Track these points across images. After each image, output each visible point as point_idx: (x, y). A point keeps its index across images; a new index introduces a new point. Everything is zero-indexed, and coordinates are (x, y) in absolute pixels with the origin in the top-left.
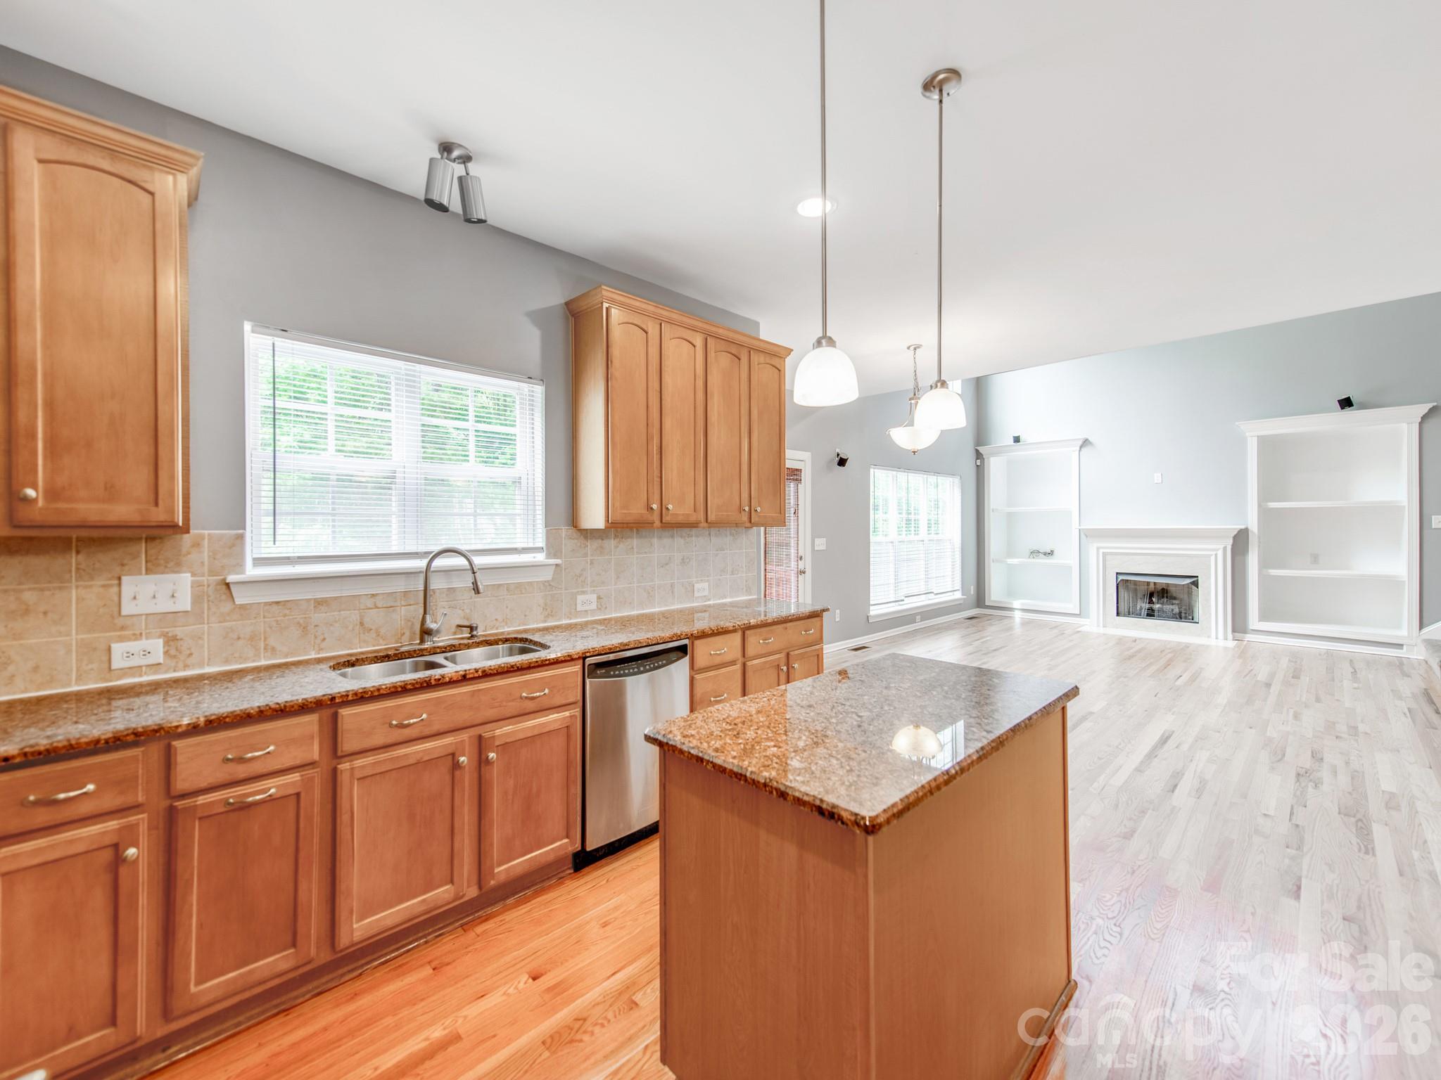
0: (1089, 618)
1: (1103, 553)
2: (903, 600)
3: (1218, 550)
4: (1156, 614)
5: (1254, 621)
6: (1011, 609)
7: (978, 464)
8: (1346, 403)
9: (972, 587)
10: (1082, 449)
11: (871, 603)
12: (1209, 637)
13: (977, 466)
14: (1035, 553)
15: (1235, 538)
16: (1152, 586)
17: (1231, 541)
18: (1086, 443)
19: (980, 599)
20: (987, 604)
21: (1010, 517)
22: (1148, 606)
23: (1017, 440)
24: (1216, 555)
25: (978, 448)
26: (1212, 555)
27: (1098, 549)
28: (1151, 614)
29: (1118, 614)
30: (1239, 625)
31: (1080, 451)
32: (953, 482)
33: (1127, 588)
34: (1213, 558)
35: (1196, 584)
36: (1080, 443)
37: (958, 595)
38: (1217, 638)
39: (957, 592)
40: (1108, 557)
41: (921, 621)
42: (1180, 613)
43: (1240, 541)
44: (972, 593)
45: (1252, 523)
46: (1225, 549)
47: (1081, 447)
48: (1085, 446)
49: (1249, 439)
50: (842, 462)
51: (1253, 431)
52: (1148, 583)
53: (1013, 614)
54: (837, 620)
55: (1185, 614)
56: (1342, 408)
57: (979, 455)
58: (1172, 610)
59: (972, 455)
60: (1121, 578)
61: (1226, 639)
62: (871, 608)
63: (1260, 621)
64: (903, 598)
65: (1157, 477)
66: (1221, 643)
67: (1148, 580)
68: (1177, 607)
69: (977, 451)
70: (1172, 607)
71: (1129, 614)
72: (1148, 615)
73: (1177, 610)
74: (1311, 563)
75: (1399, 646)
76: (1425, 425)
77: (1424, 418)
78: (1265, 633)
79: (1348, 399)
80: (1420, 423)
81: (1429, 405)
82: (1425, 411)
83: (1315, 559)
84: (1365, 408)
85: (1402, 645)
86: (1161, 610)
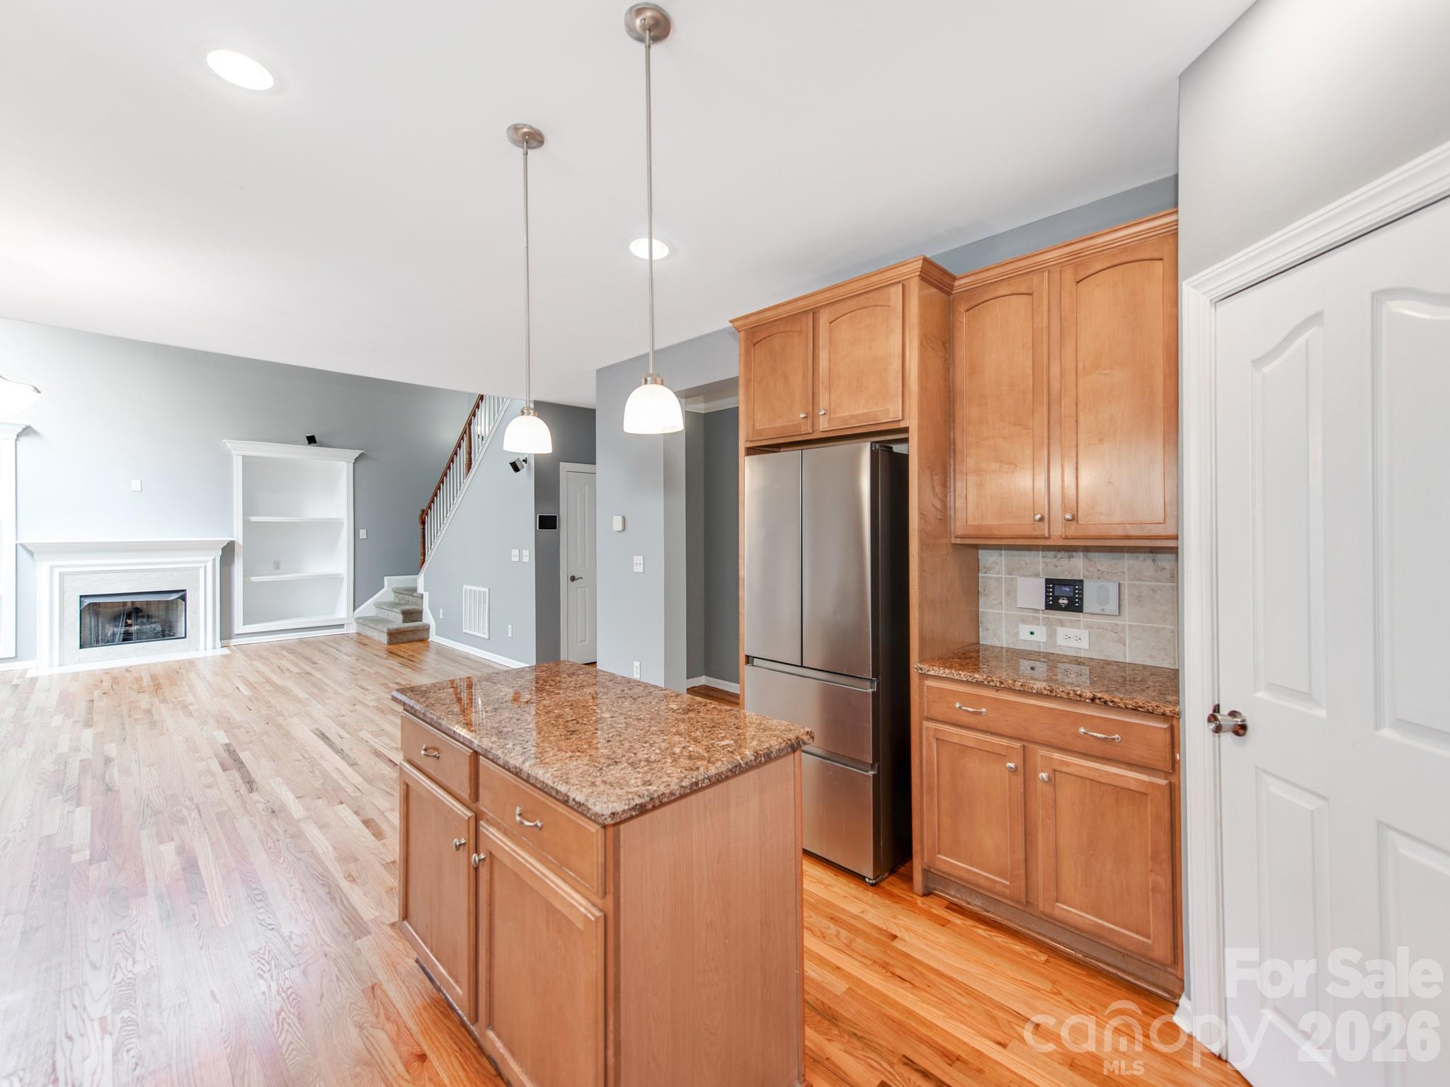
0: (33, 658)
1: (60, 573)
3: (207, 562)
4: (133, 637)
5: (239, 626)
8: (311, 440)
10: (21, 438)
12: (197, 650)
15: (223, 549)
16: (129, 605)
17: (220, 553)
22: (123, 629)
24: (205, 567)
26: (201, 567)
27: (52, 569)
28: (127, 638)
29: (81, 646)
30: (226, 633)
31: (16, 440)
33: (95, 612)
34: (202, 571)
35: (184, 598)
36: (18, 430)
38: (206, 649)
40: (68, 579)
42: (163, 631)
43: (228, 552)
45: (238, 536)
46: (214, 560)
47: (18, 436)
49: (235, 457)
51: (239, 450)
52: (124, 604)
55: (167, 632)
56: (309, 443)
58: (154, 629)
60: (86, 601)
61: (214, 648)
63: (244, 625)
65: (136, 485)
66: (210, 653)
67: (126, 600)
68: (159, 625)
70: (153, 626)
71: (97, 643)
72: (124, 640)
73: (159, 628)
74: (275, 569)
75: (341, 626)
76: (356, 465)
77: (357, 459)
78: (248, 635)
79: (313, 437)
80: (354, 463)
81: (361, 452)
82: (358, 455)
83: (277, 565)
84: (321, 445)
85: (343, 625)
86: (138, 632)
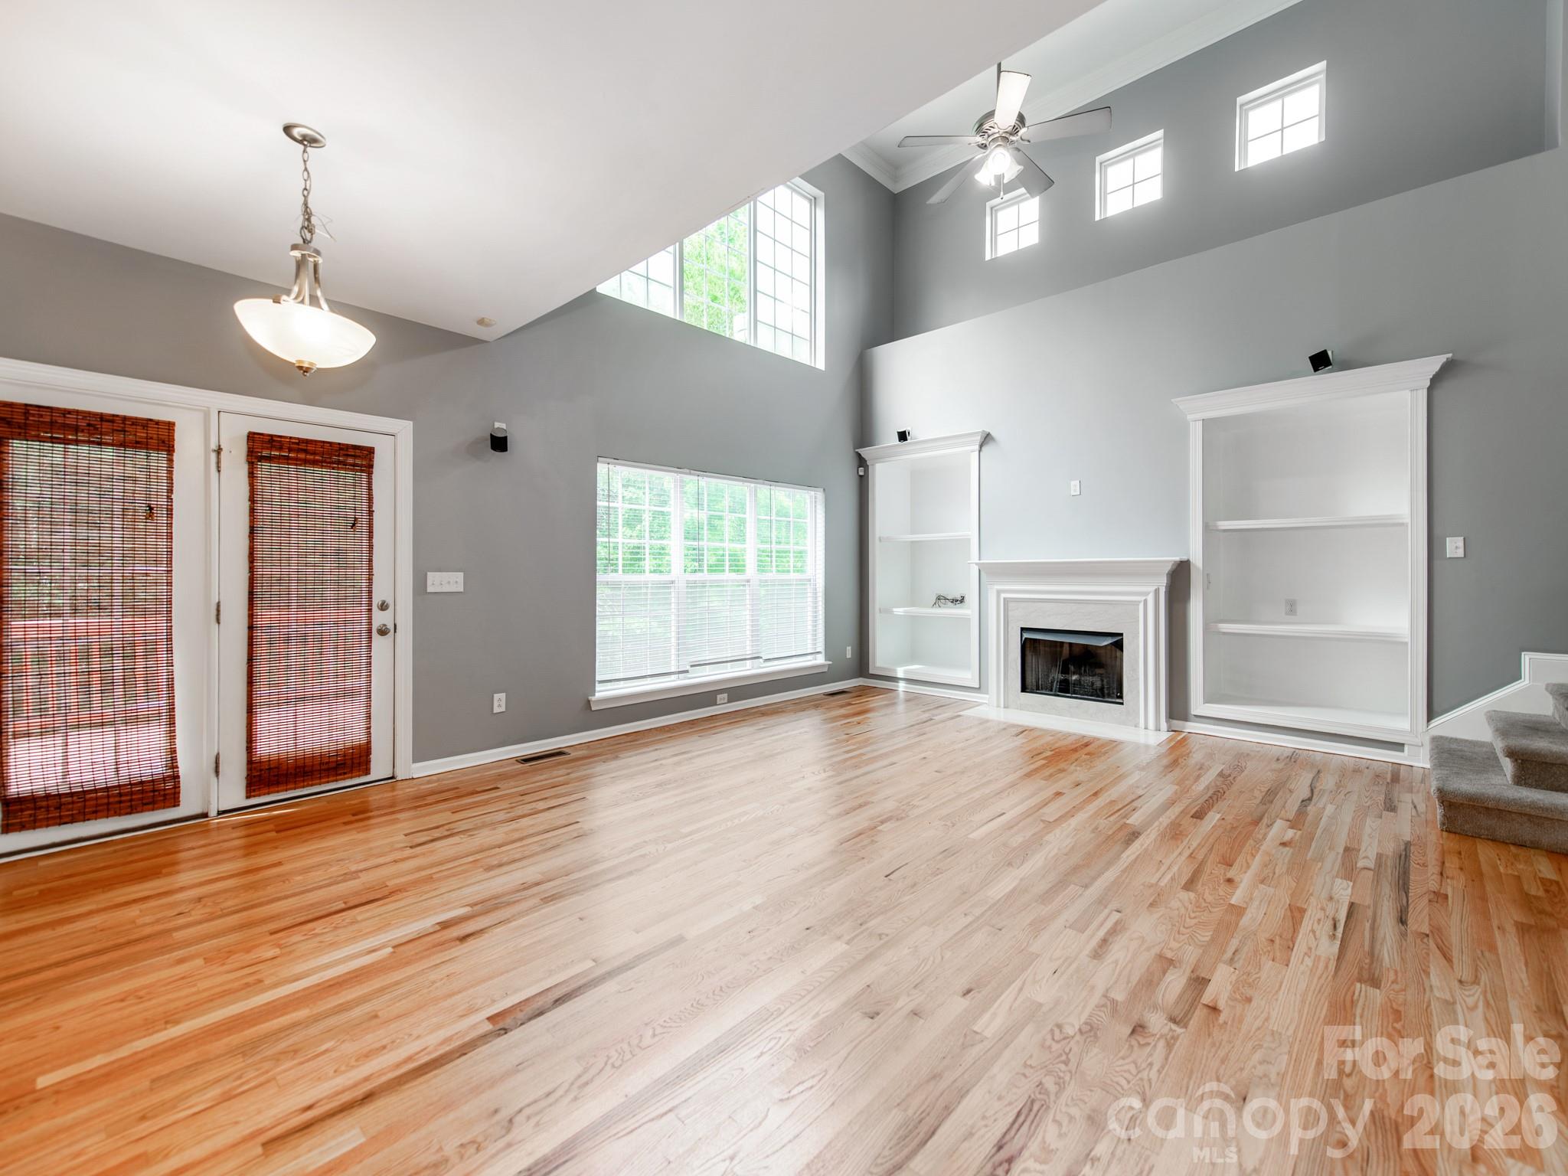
0: (987, 693)
1: (1004, 599)
2: (687, 671)
3: (1147, 594)
4: (1071, 689)
5: (1198, 704)
6: (894, 679)
7: (861, 473)
8: (1320, 361)
9: (849, 648)
10: (983, 448)
11: (598, 678)
12: (1136, 726)
13: (861, 476)
14: (940, 599)
15: (1172, 574)
16: (1066, 650)
17: (1165, 580)
18: (987, 439)
19: (861, 664)
20: (871, 672)
21: (916, 549)
22: (1061, 678)
23: (903, 436)
24: (1145, 601)
25: (859, 451)
26: (1140, 602)
27: (999, 592)
28: (1064, 689)
29: (1024, 689)
30: (1177, 707)
31: (980, 451)
32: (816, 498)
33: (1035, 651)
34: (1141, 606)
35: (1120, 645)
36: (978, 439)
37: (820, 660)
38: (1146, 728)
39: (818, 656)
40: (1011, 605)
41: (729, 702)
42: (1102, 689)
43: (1179, 577)
44: (849, 656)
45: (1195, 555)
46: (1157, 592)
47: (981, 446)
48: (987, 443)
49: (1192, 424)
50: (499, 444)
51: (1197, 411)
53: (898, 687)
54: (496, 710)
55: (1108, 691)
56: (1316, 369)
57: (861, 462)
58: (1093, 684)
59: (853, 462)
60: (1026, 635)
61: (1158, 729)
62: (598, 687)
63: (1205, 702)
64: (688, 668)
65: (1074, 487)
66: (1151, 735)
67: (1061, 642)
68: (1098, 680)
69: (859, 455)
70: (1090, 679)
71: (1037, 689)
72: (1061, 690)
73: (1098, 684)
74: (1287, 614)
75: (1399, 746)
76: (1437, 393)
77: (1436, 380)
78: (1212, 721)
79: (1324, 354)
80: (1430, 390)
81: (1442, 359)
82: (1437, 368)
83: (1291, 607)
84: (1347, 365)
85: (1403, 745)
86: (1078, 683)
